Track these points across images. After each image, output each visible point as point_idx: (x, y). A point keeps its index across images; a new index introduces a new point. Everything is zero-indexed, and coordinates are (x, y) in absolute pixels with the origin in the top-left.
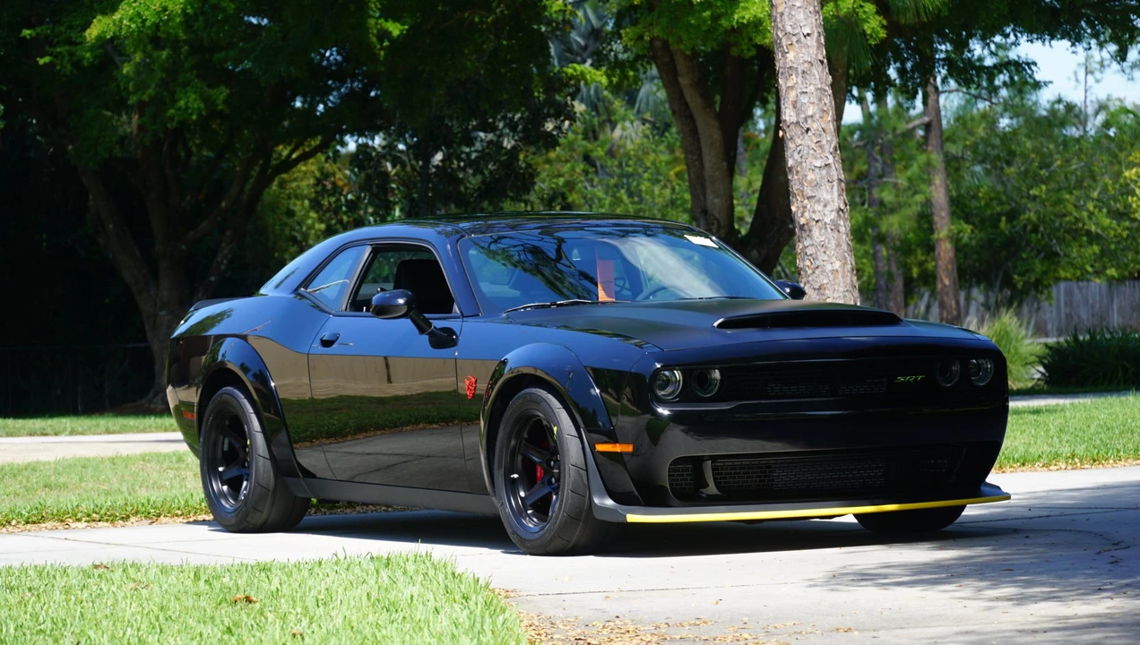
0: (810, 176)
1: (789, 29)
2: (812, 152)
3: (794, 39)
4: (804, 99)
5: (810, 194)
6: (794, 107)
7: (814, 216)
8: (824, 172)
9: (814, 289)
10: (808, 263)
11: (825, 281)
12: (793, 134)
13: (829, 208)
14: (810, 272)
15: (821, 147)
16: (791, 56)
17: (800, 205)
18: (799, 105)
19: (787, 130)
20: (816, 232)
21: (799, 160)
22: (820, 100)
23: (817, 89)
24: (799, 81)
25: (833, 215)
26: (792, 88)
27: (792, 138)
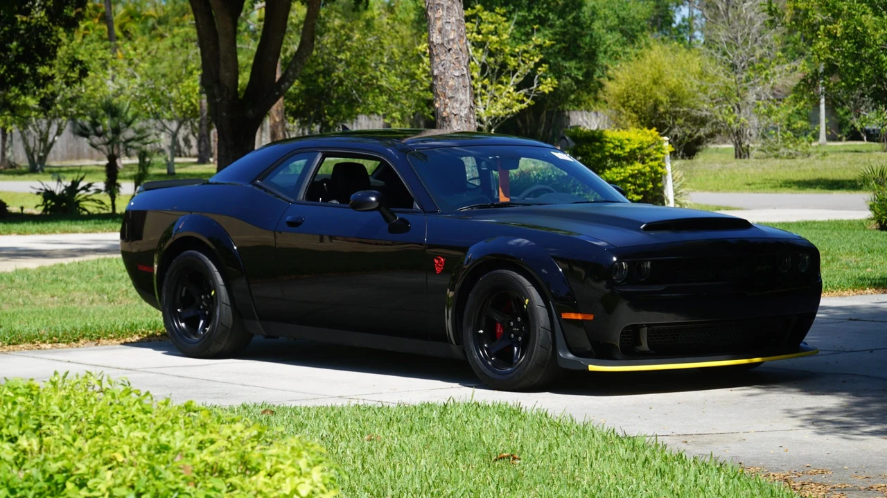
0: (451, 82)
2: (452, 65)
4: (448, 27)
5: (450, 95)
6: (440, 32)
7: (453, 111)
8: (461, 80)
12: (438, 52)
13: (463, 106)
15: (459, 62)
17: (442, 102)
18: (443, 31)
19: (434, 49)
20: (454, 123)
21: (443, 70)
22: (459, 28)
23: (457, 20)
24: (445, 14)
25: (467, 111)
26: (439, 19)
27: (437, 55)
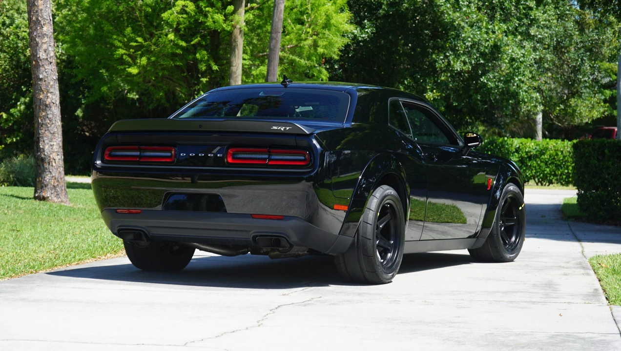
0: (52, 83)
1: (45, 17)
3: (47, 22)
4: (50, 49)
6: (45, 52)
7: (52, 101)
9: (51, 133)
10: (48, 122)
11: (56, 130)
12: (43, 64)
14: (49, 126)
16: (45, 29)
17: (45, 95)
18: (47, 52)
19: (40, 62)
20: (53, 108)
21: (46, 75)
26: (45, 43)
27: (43, 65)
